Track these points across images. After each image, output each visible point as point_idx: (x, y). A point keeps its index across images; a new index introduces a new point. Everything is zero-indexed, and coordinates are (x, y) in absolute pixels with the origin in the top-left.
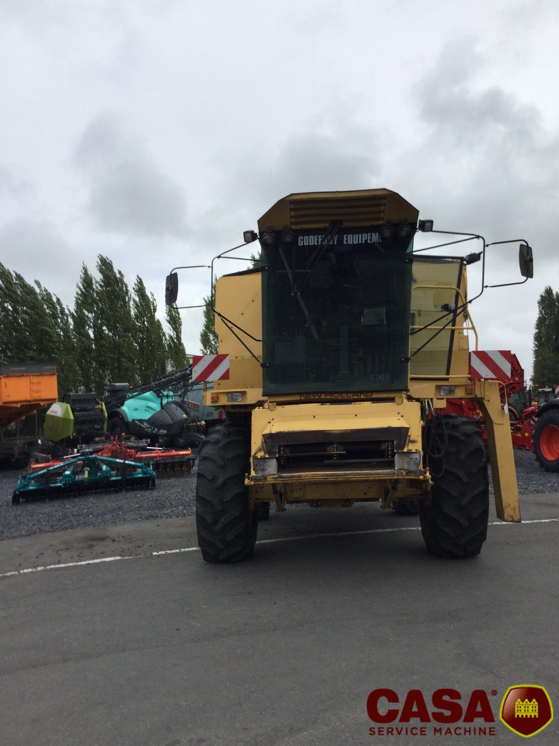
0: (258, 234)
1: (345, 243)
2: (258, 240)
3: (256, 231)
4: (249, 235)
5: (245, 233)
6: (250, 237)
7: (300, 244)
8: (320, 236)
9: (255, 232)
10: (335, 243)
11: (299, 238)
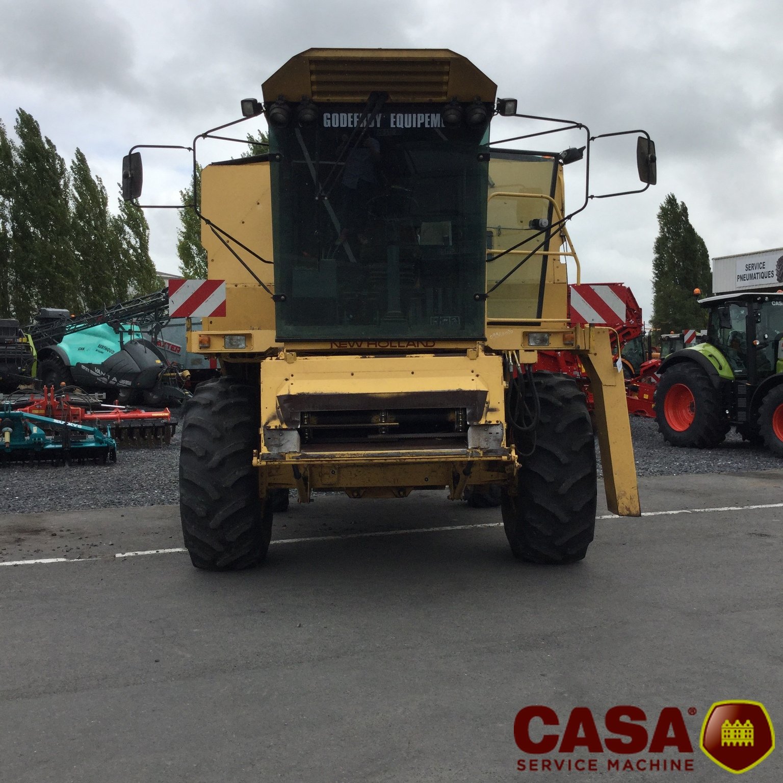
0: (263, 104)
1: (392, 126)
2: (263, 114)
3: (260, 100)
4: (250, 106)
5: (243, 102)
6: (250, 108)
7: (327, 124)
8: (356, 115)
9: (258, 102)
10: (378, 126)
11: (325, 115)
